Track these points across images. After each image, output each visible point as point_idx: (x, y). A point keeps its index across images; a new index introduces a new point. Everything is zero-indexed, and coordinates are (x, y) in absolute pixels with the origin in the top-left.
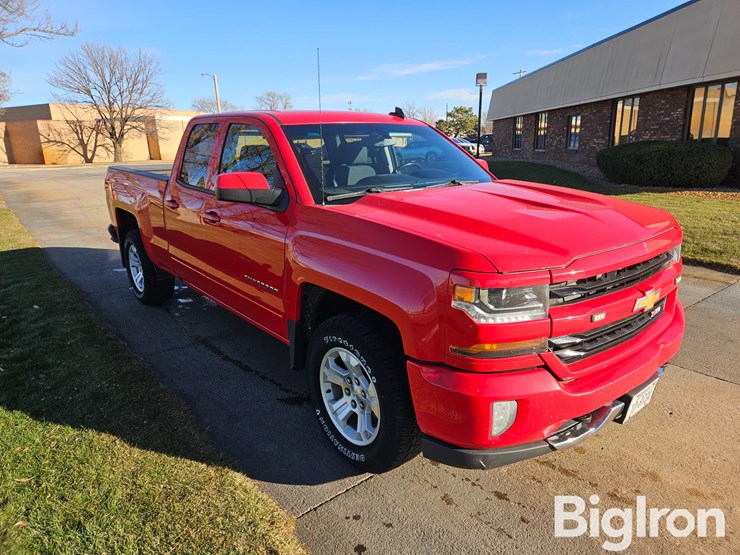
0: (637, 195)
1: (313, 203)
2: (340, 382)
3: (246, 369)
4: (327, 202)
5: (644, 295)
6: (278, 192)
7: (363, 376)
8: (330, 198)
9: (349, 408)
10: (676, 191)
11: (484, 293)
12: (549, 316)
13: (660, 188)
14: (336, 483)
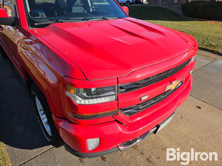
0: (192, 22)
5: (171, 83)
8: (36, 24)
10: (206, 21)
11: (81, 90)
12: (118, 99)
13: (201, 19)
14: (39, 149)
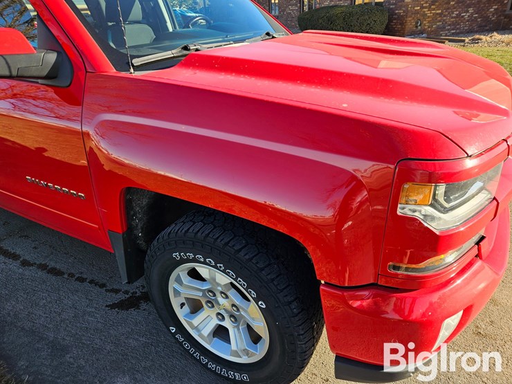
1: (112, 71)
2: (197, 295)
3: (55, 272)
4: (137, 68)
6: (52, 57)
7: (233, 290)
8: (136, 62)
9: (215, 322)
12: (494, 198)
